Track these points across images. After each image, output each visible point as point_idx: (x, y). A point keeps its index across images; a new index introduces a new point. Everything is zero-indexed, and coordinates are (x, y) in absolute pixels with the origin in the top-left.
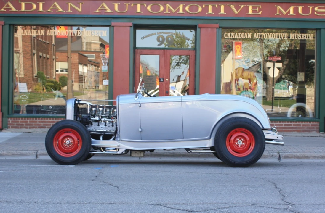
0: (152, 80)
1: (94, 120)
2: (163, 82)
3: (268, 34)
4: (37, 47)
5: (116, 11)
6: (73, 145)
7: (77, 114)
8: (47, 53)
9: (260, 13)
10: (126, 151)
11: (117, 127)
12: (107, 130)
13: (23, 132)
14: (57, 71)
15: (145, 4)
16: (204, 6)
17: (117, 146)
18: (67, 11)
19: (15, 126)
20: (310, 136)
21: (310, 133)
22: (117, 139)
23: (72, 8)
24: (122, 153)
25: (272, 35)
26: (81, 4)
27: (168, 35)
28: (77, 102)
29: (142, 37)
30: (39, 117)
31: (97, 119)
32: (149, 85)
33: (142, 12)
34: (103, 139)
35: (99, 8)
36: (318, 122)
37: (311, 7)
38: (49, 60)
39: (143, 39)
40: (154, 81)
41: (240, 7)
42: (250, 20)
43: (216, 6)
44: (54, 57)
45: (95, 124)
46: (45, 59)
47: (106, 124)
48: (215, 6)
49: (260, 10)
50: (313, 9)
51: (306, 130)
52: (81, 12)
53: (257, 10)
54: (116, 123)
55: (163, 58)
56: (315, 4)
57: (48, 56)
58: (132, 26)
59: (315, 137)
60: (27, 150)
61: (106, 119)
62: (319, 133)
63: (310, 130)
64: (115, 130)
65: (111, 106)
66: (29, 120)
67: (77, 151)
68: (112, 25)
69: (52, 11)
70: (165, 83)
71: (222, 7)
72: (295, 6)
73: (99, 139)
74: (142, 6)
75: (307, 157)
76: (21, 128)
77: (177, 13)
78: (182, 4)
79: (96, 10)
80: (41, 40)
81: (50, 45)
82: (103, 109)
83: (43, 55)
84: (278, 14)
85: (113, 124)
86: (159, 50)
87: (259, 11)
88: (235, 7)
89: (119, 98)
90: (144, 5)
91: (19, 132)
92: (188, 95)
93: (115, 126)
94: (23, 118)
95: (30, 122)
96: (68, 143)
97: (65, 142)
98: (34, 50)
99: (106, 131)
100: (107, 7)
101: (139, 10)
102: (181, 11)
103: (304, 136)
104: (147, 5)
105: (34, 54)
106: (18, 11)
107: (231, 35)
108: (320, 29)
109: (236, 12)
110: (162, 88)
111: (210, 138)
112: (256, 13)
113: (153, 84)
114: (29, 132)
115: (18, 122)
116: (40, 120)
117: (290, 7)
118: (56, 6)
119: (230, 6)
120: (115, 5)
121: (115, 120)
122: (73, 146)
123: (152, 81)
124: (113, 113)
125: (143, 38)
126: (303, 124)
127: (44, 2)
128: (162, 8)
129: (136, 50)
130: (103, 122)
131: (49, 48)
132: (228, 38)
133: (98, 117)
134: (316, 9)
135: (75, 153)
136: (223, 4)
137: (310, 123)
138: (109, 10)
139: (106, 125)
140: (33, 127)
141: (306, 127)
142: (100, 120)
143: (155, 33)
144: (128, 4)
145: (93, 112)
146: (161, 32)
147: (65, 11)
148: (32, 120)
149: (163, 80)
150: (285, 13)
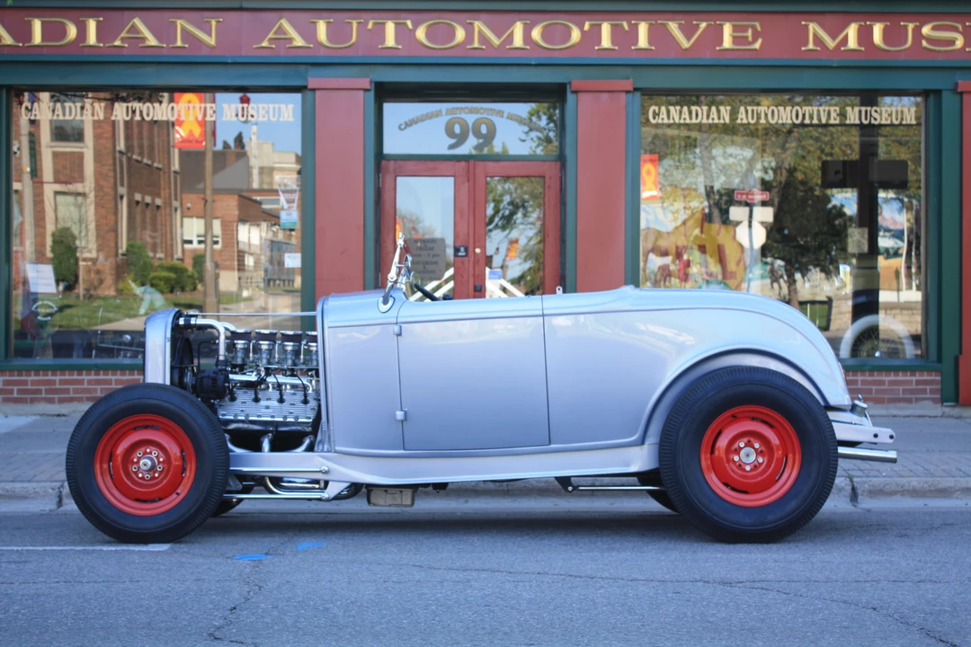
0: (431, 253)
1: (242, 382)
2: (466, 258)
3: (781, 108)
4: (129, 178)
5: (321, 45)
6: (164, 473)
7: (182, 363)
8: (159, 195)
9: (757, 45)
10: (353, 488)
11: (319, 406)
12: (285, 417)
13: (40, 415)
14: (190, 242)
15: (409, 23)
16: (587, 27)
17: (320, 471)
18: (171, 46)
19: (15, 395)
20: (915, 416)
21: (913, 405)
22: (321, 447)
23: (187, 35)
24: (339, 494)
25: (791, 111)
26: (214, 23)
27: (478, 116)
28: (181, 322)
29: (401, 125)
30: (88, 369)
31: (253, 377)
32: (424, 267)
33: (400, 47)
34: (273, 449)
35: (271, 35)
36: (940, 372)
37: (911, 26)
38: (163, 211)
39: (406, 128)
40: (438, 255)
41: (697, 26)
42: (727, 66)
43: (625, 25)
44: (176, 204)
45: (244, 397)
46: (150, 207)
47: (281, 395)
48: (622, 26)
49: (756, 36)
50: (917, 31)
51: (901, 396)
52: (213, 48)
53: (747, 38)
54: (317, 391)
55: (467, 184)
56: (923, 17)
57: (158, 202)
58: (369, 87)
59: (930, 417)
60: (29, 481)
61: (281, 379)
62: (939, 405)
63: (913, 396)
64: (312, 415)
65: (300, 332)
66: (58, 378)
67: (178, 494)
68: (309, 87)
69: (126, 45)
70: (472, 260)
71: (643, 28)
72: (863, 23)
73: (258, 449)
74: (400, 28)
75: (944, 492)
76: (33, 401)
77: (508, 47)
78: (519, 20)
79: (262, 41)
80: (139, 158)
81: (164, 173)
82: (274, 346)
83: (143, 199)
84: (811, 46)
85: (306, 395)
86: (452, 163)
87: (755, 40)
88: (681, 28)
89: (325, 307)
90: (405, 24)
91: (27, 415)
92: (564, 292)
93: (313, 404)
94: (41, 373)
95: (62, 382)
96: (145, 465)
97: (138, 462)
98: (122, 185)
99: (281, 419)
100: (292, 33)
101: (390, 41)
102: (518, 41)
103: (894, 416)
104: (416, 25)
105: (122, 197)
106: (21, 45)
107: (668, 112)
108: (938, 92)
109: (685, 44)
110: (463, 277)
111: (642, 442)
112: (745, 45)
113: (436, 263)
114: (59, 415)
115: (25, 383)
116: (93, 377)
117: (846, 25)
118: (138, 31)
119: (665, 26)
120: (318, 24)
121: (314, 382)
122: (164, 478)
123: (434, 256)
124: (307, 358)
125: (403, 127)
126: (892, 378)
127: (101, 19)
128: (460, 34)
129: (384, 162)
130: (271, 390)
131: (162, 182)
132: (660, 121)
133: (255, 373)
134: (926, 30)
135: (173, 500)
136: (643, 20)
137: (911, 375)
138: (299, 42)
139: (281, 401)
140: (71, 400)
141: (901, 388)
142: (262, 381)
143: (440, 111)
144: (359, 23)
145: (240, 354)
146: (458, 109)
147: (165, 45)
148: (67, 377)
149: (466, 250)
150: (831, 44)
